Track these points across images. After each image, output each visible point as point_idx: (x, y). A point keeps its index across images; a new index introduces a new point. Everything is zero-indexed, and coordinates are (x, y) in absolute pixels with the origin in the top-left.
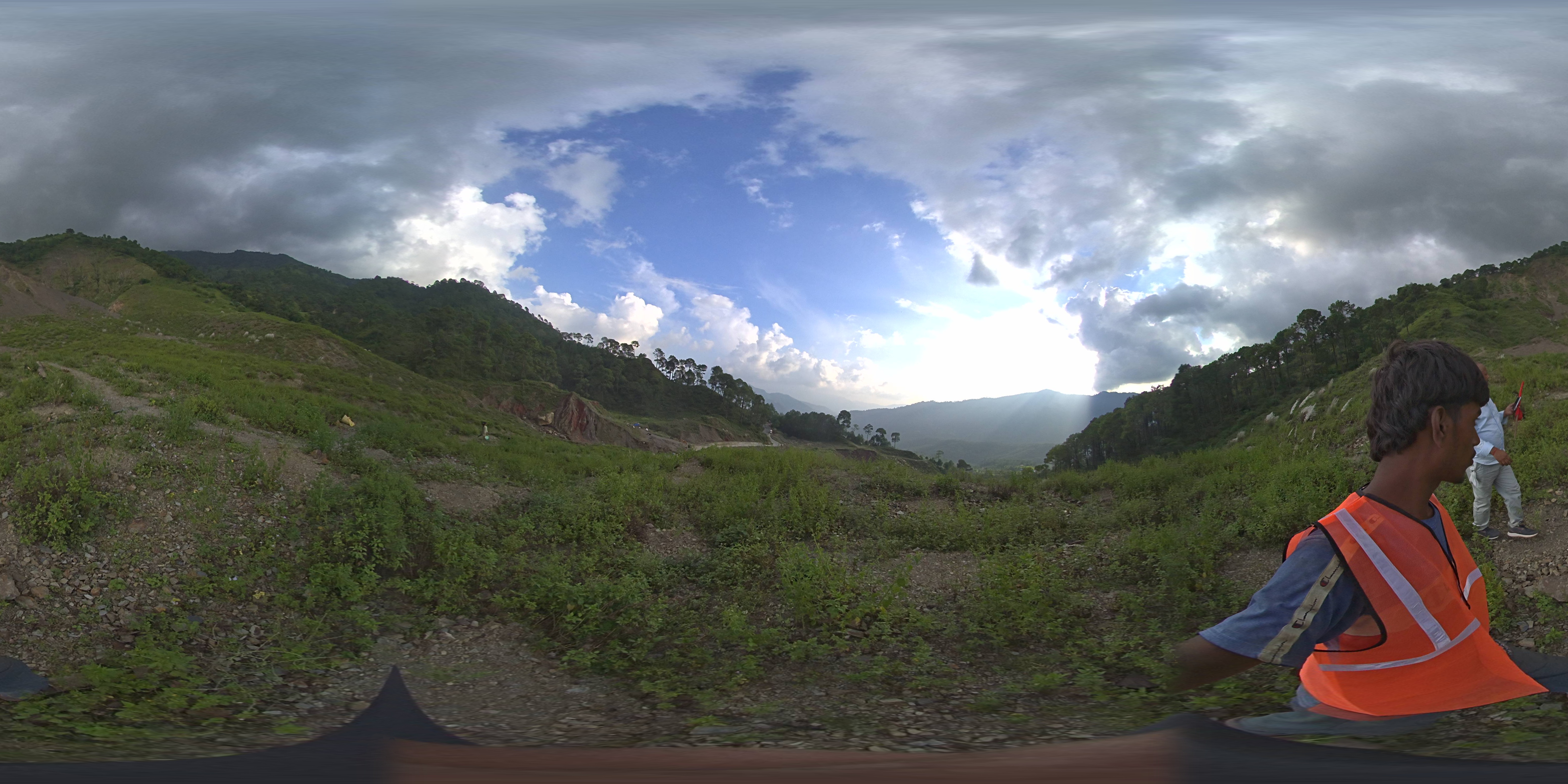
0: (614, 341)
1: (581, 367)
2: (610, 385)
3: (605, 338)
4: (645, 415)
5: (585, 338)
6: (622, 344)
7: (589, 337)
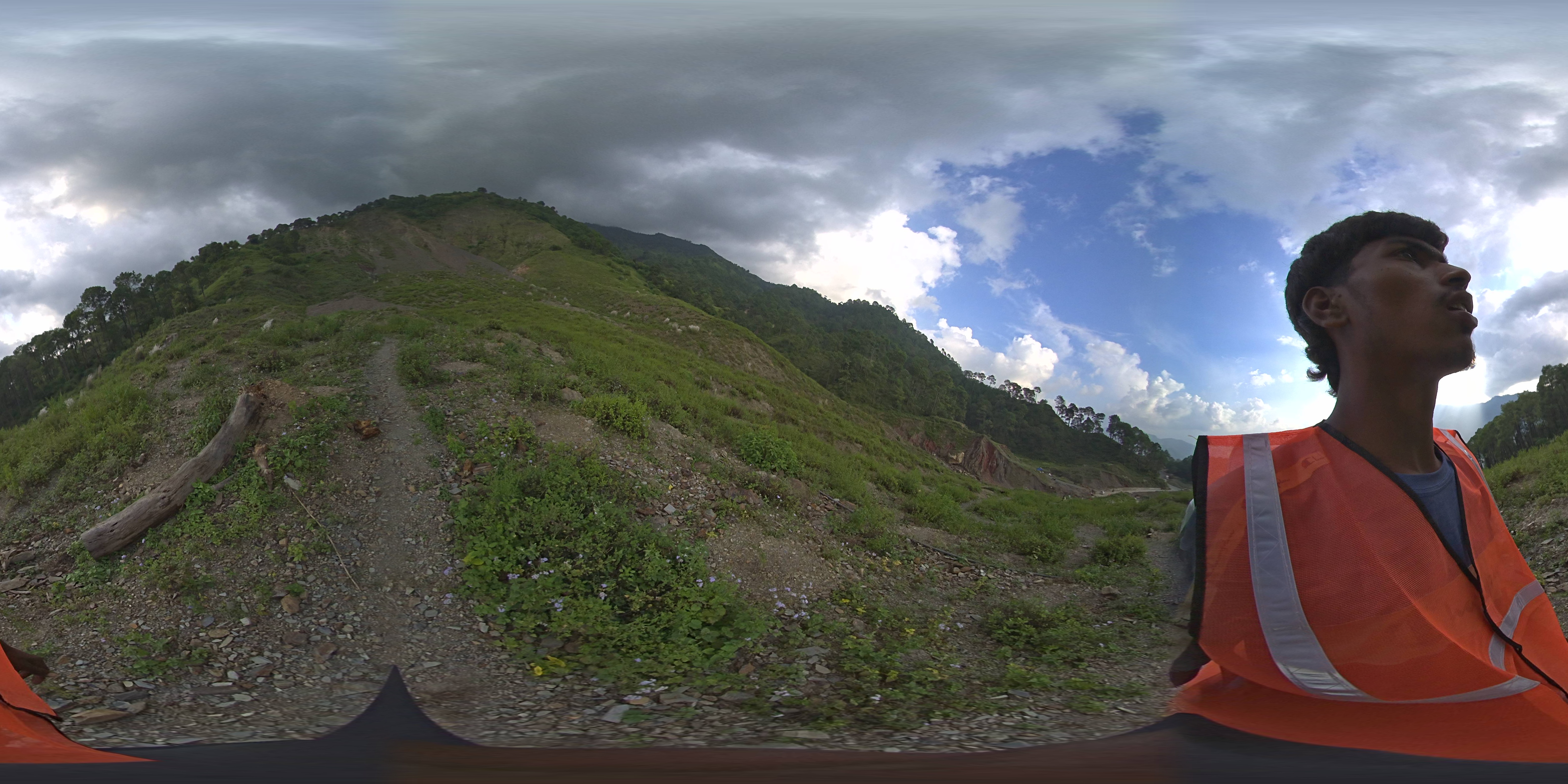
0: (1016, 385)
1: (985, 407)
2: (1012, 429)
3: (1008, 381)
4: (1045, 460)
5: (989, 378)
6: (1024, 389)
7: (992, 378)
